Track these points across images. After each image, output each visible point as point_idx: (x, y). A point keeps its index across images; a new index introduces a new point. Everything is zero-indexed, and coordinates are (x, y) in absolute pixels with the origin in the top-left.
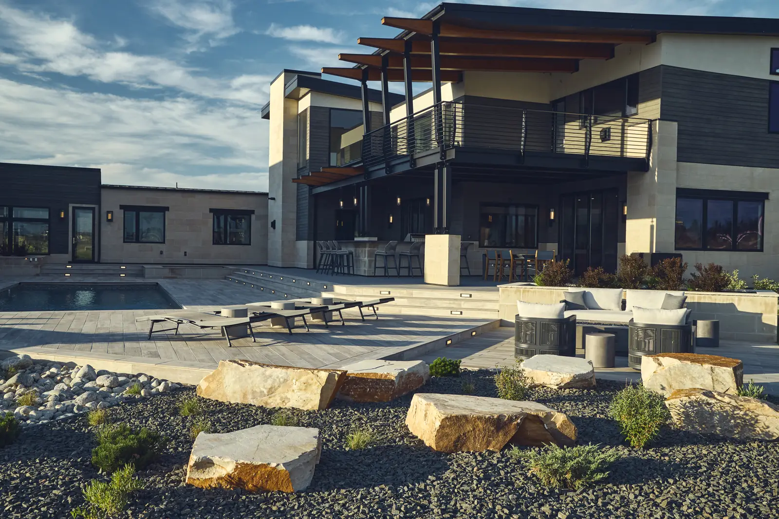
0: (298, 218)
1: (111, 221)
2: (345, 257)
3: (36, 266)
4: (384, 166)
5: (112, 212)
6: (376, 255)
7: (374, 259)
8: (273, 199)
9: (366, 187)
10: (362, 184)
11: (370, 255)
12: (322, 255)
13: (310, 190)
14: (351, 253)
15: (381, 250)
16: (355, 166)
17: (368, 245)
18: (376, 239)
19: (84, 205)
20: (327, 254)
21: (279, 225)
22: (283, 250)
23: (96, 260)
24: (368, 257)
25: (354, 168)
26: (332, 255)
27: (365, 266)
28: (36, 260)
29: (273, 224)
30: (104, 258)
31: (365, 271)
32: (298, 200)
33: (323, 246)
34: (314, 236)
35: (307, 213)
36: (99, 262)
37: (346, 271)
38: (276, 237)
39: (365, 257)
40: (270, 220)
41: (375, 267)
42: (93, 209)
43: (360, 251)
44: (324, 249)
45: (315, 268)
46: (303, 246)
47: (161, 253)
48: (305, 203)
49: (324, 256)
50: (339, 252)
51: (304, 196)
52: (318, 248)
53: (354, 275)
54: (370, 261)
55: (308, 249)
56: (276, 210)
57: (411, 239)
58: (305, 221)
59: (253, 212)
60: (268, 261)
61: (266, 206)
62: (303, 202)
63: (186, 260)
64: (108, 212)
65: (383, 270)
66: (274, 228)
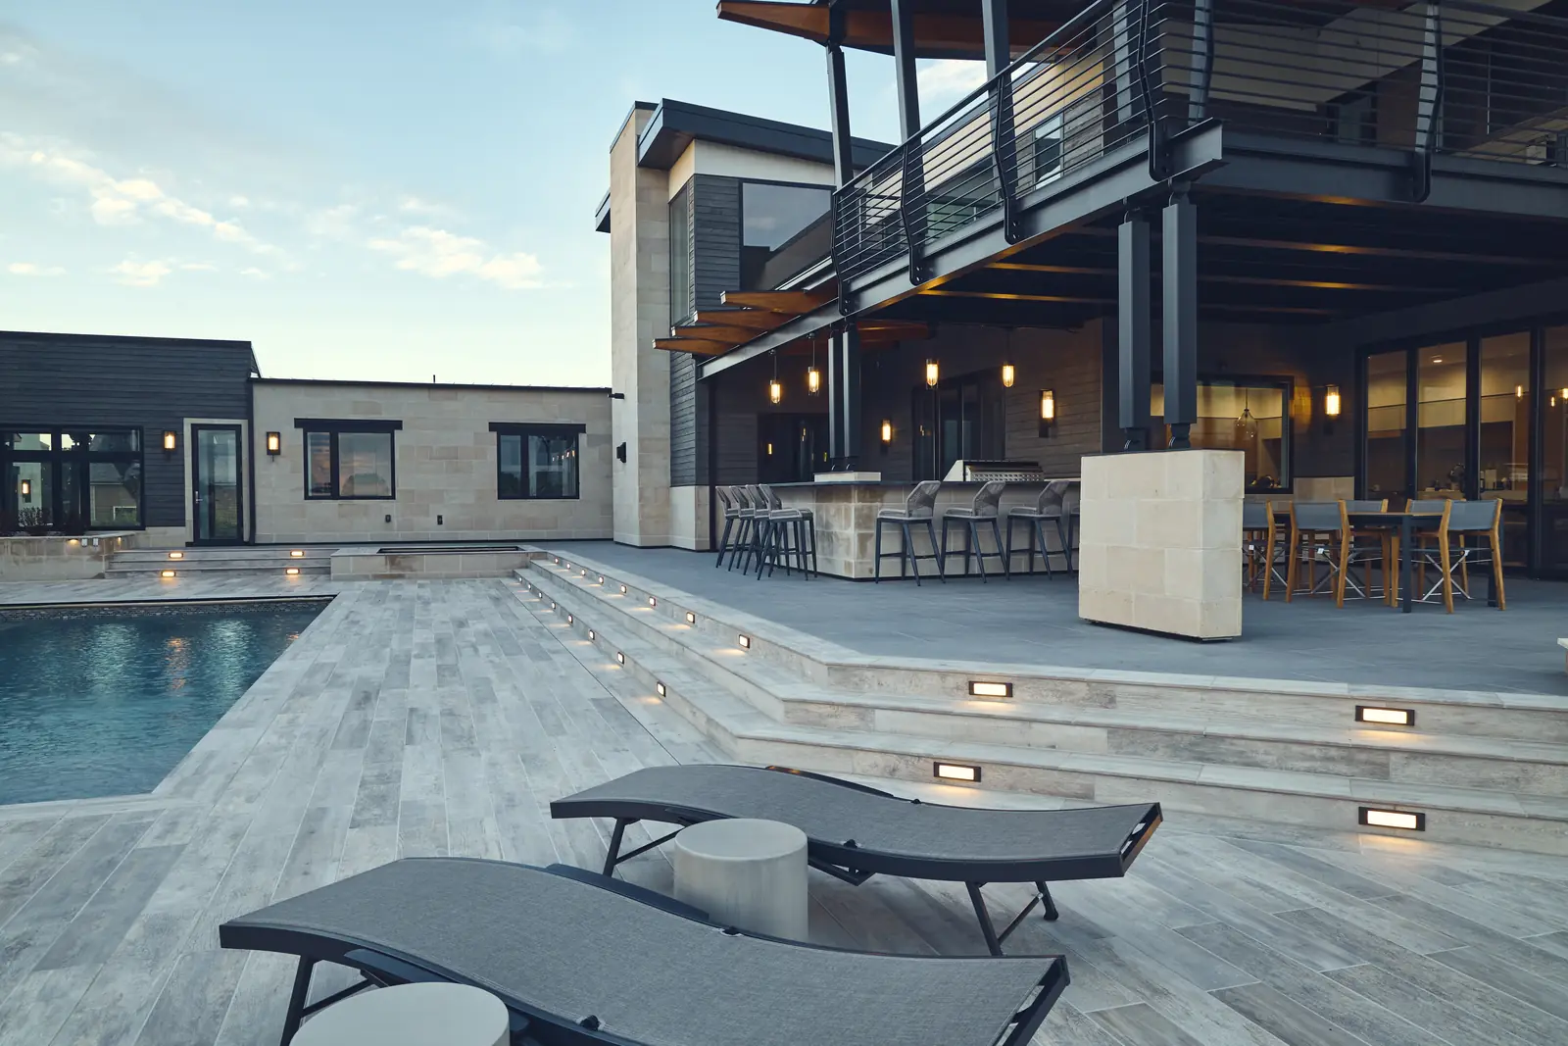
0: (674, 435)
1: (277, 453)
2: (790, 525)
3: (97, 557)
4: (905, 261)
5: (279, 433)
6: (880, 521)
7: (874, 531)
8: (621, 396)
9: (845, 336)
10: (835, 330)
11: (862, 521)
12: (730, 520)
13: (699, 370)
14: (809, 517)
15: (896, 506)
16: (809, 288)
17: (855, 494)
18: (876, 477)
19: (216, 421)
20: (743, 519)
21: (632, 452)
22: (642, 507)
23: (246, 538)
24: (858, 525)
25: (808, 292)
26: (756, 522)
27: (848, 552)
28: (96, 542)
29: (622, 453)
30: (263, 532)
31: (848, 565)
32: (673, 396)
33: (730, 497)
34: (710, 474)
35: (692, 423)
36: (252, 543)
37: (793, 563)
38: (627, 479)
39: (848, 525)
40: (617, 444)
41: (879, 556)
42: (237, 428)
43: (832, 512)
44: (736, 506)
45: (713, 548)
46: (687, 500)
47: (388, 519)
48: (689, 401)
49: (736, 523)
50: (773, 514)
51: (686, 384)
52: (721, 505)
53: (816, 574)
54: (863, 539)
55: (698, 505)
56: (625, 422)
57: (965, 474)
58: (689, 440)
59: (582, 428)
60: (615, 533)
61: (608, 415)
62: (684, 398)
63: (441, 533)
64: (268, 435)
65: (898, 560)
66: (624, 460)
